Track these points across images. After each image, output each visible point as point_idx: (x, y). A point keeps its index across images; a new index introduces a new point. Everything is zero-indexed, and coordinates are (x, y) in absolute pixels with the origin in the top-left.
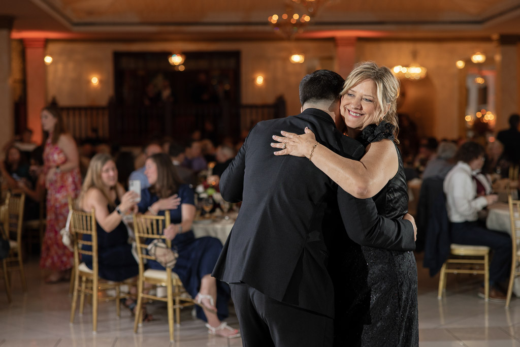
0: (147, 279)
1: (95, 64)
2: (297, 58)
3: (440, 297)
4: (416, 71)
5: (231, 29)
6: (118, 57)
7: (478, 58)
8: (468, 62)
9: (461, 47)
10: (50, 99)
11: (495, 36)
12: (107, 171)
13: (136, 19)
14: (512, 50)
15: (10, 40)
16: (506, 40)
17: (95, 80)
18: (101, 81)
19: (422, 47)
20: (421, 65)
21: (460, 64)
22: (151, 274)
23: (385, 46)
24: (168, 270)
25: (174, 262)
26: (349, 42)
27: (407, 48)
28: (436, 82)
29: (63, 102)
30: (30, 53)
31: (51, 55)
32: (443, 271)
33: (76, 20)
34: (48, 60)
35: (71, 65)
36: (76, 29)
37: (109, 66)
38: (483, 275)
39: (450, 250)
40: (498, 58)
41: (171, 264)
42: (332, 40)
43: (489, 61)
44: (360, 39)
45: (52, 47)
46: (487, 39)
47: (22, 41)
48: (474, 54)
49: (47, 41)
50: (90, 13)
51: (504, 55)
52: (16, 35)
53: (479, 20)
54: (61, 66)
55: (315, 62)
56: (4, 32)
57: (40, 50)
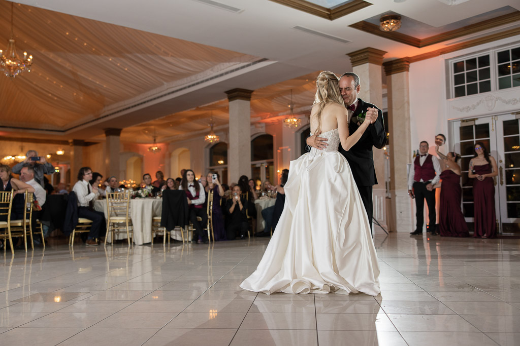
4: (22, 158)
7: (60, 153)
9: (50, 146)
11: (70, 141)
14: (80, 148)
16: (77, 143)
19: (26, 145)
21: (49, 156)
27: (17, 145)
32: (74, 231)
39: (77, 220)
40: (72, 153)
43: (66, 154)
46: (65, 143)
48: (58, 150)
51: (75, 151)
53: (62, 129)
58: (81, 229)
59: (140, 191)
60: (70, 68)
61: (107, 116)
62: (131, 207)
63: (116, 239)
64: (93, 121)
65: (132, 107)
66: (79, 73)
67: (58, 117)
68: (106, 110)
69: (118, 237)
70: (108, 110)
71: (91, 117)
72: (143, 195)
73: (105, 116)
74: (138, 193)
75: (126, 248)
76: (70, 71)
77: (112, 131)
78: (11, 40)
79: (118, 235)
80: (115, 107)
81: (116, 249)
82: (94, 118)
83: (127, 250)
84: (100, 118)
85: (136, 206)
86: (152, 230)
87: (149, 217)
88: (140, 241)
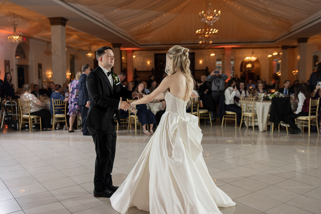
0: (131, 117)
1: (149, 58)
2: (213, 55)
3: (222, 126)
4: (253, 58)
6: (156, 55)
7: (275, 54)
8: (272, 55)
9: (270, 50)
10: (134, 69)
11: (280, 46)
13: (159, 43)
14: (287, 51)
15: (121, 51)
16: (284, 48)
17: (149, 63)
18: (150, 63)
19: (255, 50)
20: (255, 57)
21: (270, 56)
23: (243, 50)
25: (136, 113)
26: (229, 49)
27: (251, 50)
28: (261, 62)
29: (138, 69)
30: (128, 54)
31: (135, 55)
33: (141, 44)
34: (134, 57)
35: (141, 58)
36: (141, 47)
37: (153, 58)
38: (235, 120)
39: (225, 112)
40: (281, 54)
41: (135, 113)
42: (223, 48)
43: (278, 55)
44: (233, 48)
45: (135, 52)
46: (278, 47)
47: (126, 51)
48: (274, 52)
49: (133, 51)
50: (145, 42)
51: (283, 53)
52: (122, 49)
53: (273, 41)
54: (138, 58)
55: (221, 56)
56: (118, 49)
57: (131, 54)
58: (228, 117)
59: (269, 95)
61: (294, 31)
62: (256, 107)
63: (249, 125)
64: (287, 35)
65: (307, 25)
66: (269, 9)
67: (268, 35)
69: (251, 125)
70: (294, 28)
71: (285, 32)
72: (271, 98)
73: (293, 32)
74: (268, 96)
75: (252, 132)
76: (263, 8)
77: (303, 40)
78: (210, 4)
79: (251, 123)
80: (297, 25)
81: (249, 131)
82: (287, 33)
84: (290, 33)
85: (259, 107)
86: (267, 122)
87: (266, 114)
88: (261, 129)
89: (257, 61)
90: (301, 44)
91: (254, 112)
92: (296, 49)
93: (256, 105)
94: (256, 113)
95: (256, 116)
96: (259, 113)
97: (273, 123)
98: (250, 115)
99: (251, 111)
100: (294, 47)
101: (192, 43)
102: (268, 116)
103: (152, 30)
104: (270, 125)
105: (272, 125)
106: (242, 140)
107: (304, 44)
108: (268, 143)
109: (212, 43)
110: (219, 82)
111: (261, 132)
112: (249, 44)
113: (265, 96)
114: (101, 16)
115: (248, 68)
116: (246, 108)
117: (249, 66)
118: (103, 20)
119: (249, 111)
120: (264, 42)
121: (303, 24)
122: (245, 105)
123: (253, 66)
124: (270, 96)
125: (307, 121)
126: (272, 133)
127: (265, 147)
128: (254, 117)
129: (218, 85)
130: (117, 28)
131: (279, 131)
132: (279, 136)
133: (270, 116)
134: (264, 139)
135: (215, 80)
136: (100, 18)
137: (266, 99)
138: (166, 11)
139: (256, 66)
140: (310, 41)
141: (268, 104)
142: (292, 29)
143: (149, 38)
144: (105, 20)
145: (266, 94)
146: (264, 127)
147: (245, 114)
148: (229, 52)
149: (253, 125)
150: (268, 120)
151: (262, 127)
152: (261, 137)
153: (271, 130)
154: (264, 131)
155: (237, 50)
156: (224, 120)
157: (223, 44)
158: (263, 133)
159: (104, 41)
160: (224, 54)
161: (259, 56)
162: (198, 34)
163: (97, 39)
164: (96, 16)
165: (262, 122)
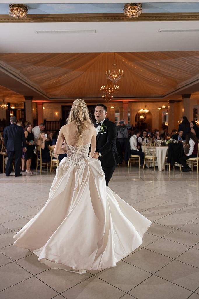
1: (57, 109)
2: (112, 107)
3: (128, 168)
4: (146, 111)
5: (93, 99)
6: (63, 107)
7: (164, 107)
8: (161, 108)
9: (160, 104)
10: (44, 119)
11: (168, 101)
12: (43, 135)
13: (67, 97)
14: (172, 104)
15: (32, 103)
16: (171, 102)
17: (57, 114)
18: (58, 114)
19: (148, 104)
20: (148, 109)
21: (160, 109)
22: (54, 160)
23: (138, 104)
24: (57, 159)
26: (126, 102)
27: (144, 104)
28: (152, 114)
29: (48, 120)
30: (38, 106)
33: (50, 97)
34: (44, 108)
35: (50, 110)
36: (50, 99)
37: (61, 110)
39: (130, 156)
40: (169, 107)
42: (122, 102)
43: (167, 108)
44: (129, 102)
45: (45, 105)
46: (166, 102)
47: (36, 103)
49: (43, 103)
50: (54, 95)
52: (34, 101)
53: (162, 96)
54: (47, 110)
55: (119, 108)
56: (30, 101)
57: (41, 105)
58: (132, 160)
59: (165, 141)
60: (156, 68)
62: (156, 151)
64: (174, 91)
65: (190, 83)
66: (160, 69)
67: (159, 91)
68: (179, 86)
69: (152, 165)
71: (173, 90)
75: (152, 171)
76: (156, 69)
77: (187, 96)
78: (114, 65)
79: (152, 164)
80: (183, 84)
81: (150, 171)
82: (174, 90)
83: (154, 172)
84: (177, 90)
85: (159, 151)
86: (165, 163)
87: (164, 157)
88: (160, 168)
89: (149, 113)
90: (185, 99)
91: (154, 155)
92: (181, 103)
93: (156, 149)
94: (156, 156)
95: (156, 159)
96: (158, 156)
97: (170, 164)
98: (151, 157)
99: (151, 155)
100: (179, 101)
101: (95, 97)
102: (166, 158)
103: (61, 85)
104: (167, 166)
105: (169, 165)
106: (145, 178)
107: (187, 99)
108: (166, 180)
109: (113, 97)
110: (124, 130)
111: (160, 171)
112: (143, 98)
113: (162, 142)
114: (18, 71)
115: (141, 119)
116: (148, 152)
117: (142, 117)
118: (19, 75)
119: (150, 154)
120: (155, 97)
121: (187, 83)
122: (147, 149)
123: (145, 117)
124: (167, 142)
125: (196, 161)
126: (169, 172)
127: (164, 182)
128: (154, 159)
129: (123, 134)
130: (30, 82)
131: (174, 170)
132: (174, 174)
133: (168, 158)
134: (163, 177)
135: (120, 129)
136: (16, 73)
137: (163, 145)
138: (74, 68)
139: (148, 117)
140: (192, 97)
141: (166, 149)
142: (178, 87)
143: (57, 92)
144: (20, 74)
145: (163, 140)
146: (162, 167)
147: (147, 157)
148: (127, 105)
149: (154, 165)
150: (165, 161)
151: (161, 167)
152: (160, 175)
153: (168, 170)
154: (163, 171)
155: (133, 104)
156: (130, 162)
157: (121, 98)
158: (162, 172)
159: (17, 93)
160: (122, 107)
161: (151, 109)
162: (103, 90)
163: (12, 91)
164: (13, 71)
165: (161, 163)
